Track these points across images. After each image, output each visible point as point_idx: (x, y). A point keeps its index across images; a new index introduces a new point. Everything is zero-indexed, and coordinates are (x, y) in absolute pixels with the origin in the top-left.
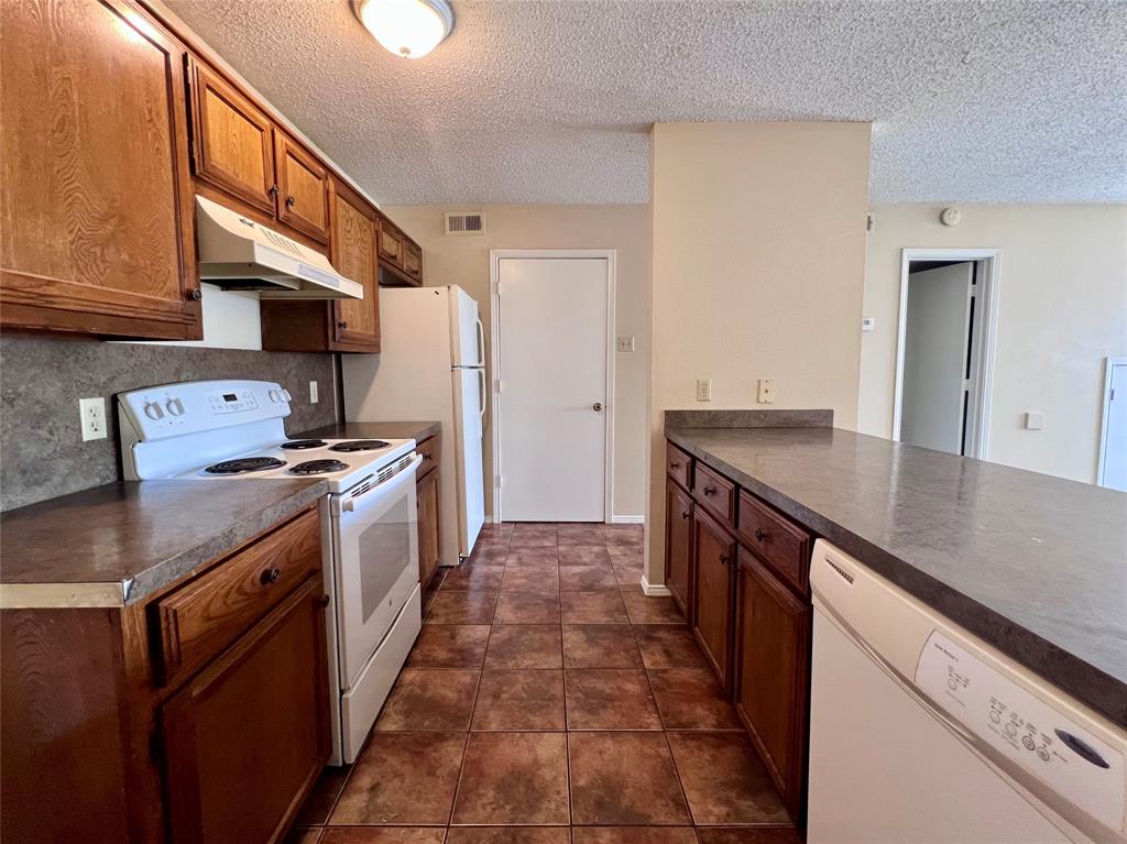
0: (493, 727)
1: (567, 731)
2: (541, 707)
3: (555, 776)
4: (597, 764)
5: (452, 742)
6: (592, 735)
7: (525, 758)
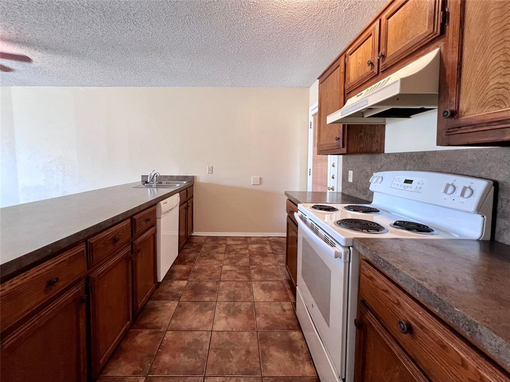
0: (246, 334)
1: (212, 331)
2: (223, 344)
3: (220, 314)
4: (203, 318)
5: (263, 326)
6: (201, 329)
7: (231, 320)
